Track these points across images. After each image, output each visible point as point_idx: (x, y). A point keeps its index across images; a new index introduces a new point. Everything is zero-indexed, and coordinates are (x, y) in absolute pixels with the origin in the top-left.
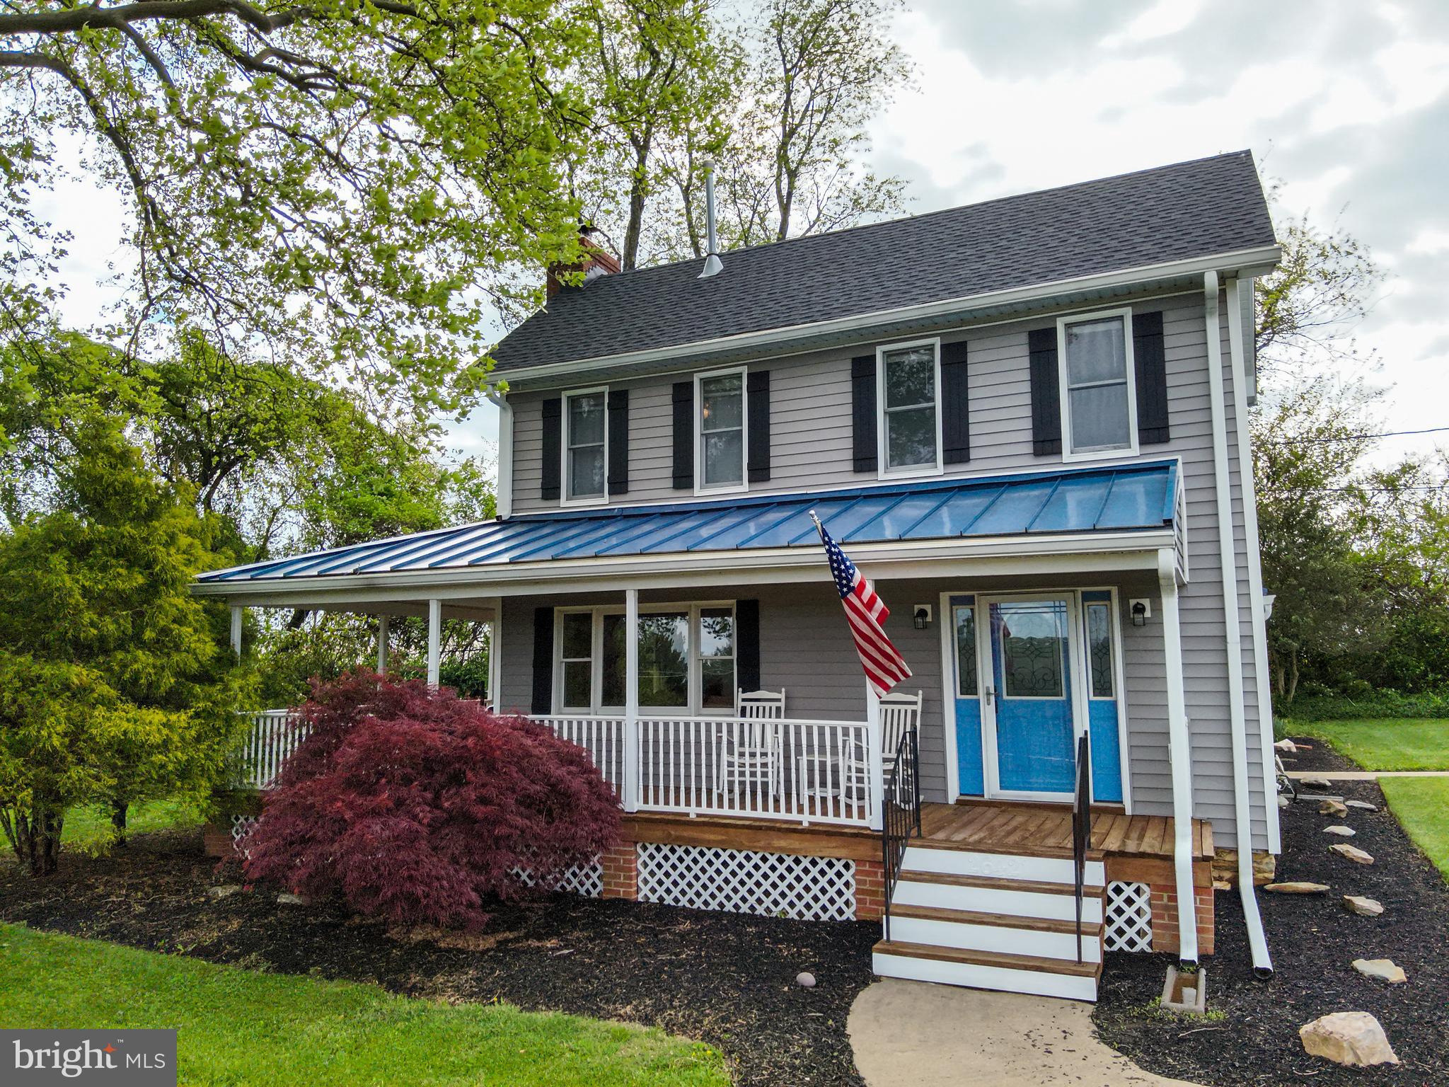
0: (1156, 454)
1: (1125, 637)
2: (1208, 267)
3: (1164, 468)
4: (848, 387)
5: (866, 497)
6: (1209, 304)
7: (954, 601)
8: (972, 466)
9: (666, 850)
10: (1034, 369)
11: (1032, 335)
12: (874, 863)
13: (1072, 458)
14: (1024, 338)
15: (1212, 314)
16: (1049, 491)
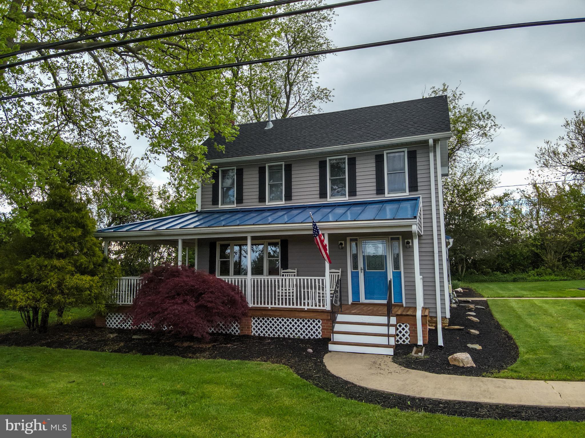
0: (414, 195)
1: (403, 251)
2: (430, 137)
3: (416, 199)
4: (318, 170)
5: (324, 206)
6: (430, 149)
7: (351, 240)
8: (357, 197)
9: (261, 319)
10: (377, 167)
11: (376, 156)
12: (328, 320)
13: (388, 195)
14: (374, 157)
15: (431, 152)
16: (381, 205)
